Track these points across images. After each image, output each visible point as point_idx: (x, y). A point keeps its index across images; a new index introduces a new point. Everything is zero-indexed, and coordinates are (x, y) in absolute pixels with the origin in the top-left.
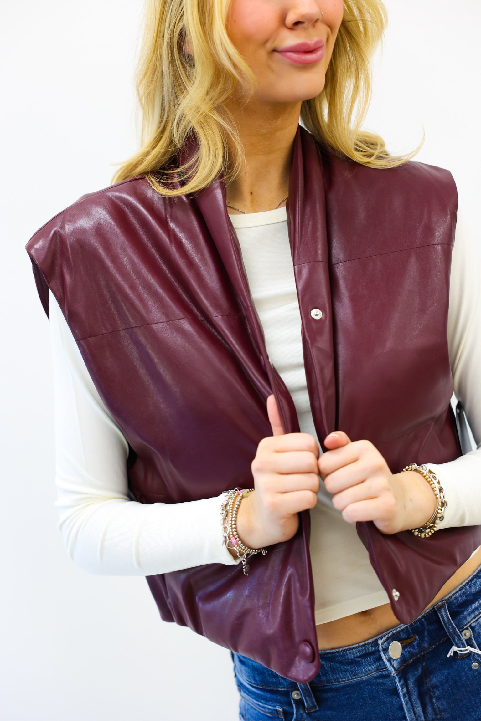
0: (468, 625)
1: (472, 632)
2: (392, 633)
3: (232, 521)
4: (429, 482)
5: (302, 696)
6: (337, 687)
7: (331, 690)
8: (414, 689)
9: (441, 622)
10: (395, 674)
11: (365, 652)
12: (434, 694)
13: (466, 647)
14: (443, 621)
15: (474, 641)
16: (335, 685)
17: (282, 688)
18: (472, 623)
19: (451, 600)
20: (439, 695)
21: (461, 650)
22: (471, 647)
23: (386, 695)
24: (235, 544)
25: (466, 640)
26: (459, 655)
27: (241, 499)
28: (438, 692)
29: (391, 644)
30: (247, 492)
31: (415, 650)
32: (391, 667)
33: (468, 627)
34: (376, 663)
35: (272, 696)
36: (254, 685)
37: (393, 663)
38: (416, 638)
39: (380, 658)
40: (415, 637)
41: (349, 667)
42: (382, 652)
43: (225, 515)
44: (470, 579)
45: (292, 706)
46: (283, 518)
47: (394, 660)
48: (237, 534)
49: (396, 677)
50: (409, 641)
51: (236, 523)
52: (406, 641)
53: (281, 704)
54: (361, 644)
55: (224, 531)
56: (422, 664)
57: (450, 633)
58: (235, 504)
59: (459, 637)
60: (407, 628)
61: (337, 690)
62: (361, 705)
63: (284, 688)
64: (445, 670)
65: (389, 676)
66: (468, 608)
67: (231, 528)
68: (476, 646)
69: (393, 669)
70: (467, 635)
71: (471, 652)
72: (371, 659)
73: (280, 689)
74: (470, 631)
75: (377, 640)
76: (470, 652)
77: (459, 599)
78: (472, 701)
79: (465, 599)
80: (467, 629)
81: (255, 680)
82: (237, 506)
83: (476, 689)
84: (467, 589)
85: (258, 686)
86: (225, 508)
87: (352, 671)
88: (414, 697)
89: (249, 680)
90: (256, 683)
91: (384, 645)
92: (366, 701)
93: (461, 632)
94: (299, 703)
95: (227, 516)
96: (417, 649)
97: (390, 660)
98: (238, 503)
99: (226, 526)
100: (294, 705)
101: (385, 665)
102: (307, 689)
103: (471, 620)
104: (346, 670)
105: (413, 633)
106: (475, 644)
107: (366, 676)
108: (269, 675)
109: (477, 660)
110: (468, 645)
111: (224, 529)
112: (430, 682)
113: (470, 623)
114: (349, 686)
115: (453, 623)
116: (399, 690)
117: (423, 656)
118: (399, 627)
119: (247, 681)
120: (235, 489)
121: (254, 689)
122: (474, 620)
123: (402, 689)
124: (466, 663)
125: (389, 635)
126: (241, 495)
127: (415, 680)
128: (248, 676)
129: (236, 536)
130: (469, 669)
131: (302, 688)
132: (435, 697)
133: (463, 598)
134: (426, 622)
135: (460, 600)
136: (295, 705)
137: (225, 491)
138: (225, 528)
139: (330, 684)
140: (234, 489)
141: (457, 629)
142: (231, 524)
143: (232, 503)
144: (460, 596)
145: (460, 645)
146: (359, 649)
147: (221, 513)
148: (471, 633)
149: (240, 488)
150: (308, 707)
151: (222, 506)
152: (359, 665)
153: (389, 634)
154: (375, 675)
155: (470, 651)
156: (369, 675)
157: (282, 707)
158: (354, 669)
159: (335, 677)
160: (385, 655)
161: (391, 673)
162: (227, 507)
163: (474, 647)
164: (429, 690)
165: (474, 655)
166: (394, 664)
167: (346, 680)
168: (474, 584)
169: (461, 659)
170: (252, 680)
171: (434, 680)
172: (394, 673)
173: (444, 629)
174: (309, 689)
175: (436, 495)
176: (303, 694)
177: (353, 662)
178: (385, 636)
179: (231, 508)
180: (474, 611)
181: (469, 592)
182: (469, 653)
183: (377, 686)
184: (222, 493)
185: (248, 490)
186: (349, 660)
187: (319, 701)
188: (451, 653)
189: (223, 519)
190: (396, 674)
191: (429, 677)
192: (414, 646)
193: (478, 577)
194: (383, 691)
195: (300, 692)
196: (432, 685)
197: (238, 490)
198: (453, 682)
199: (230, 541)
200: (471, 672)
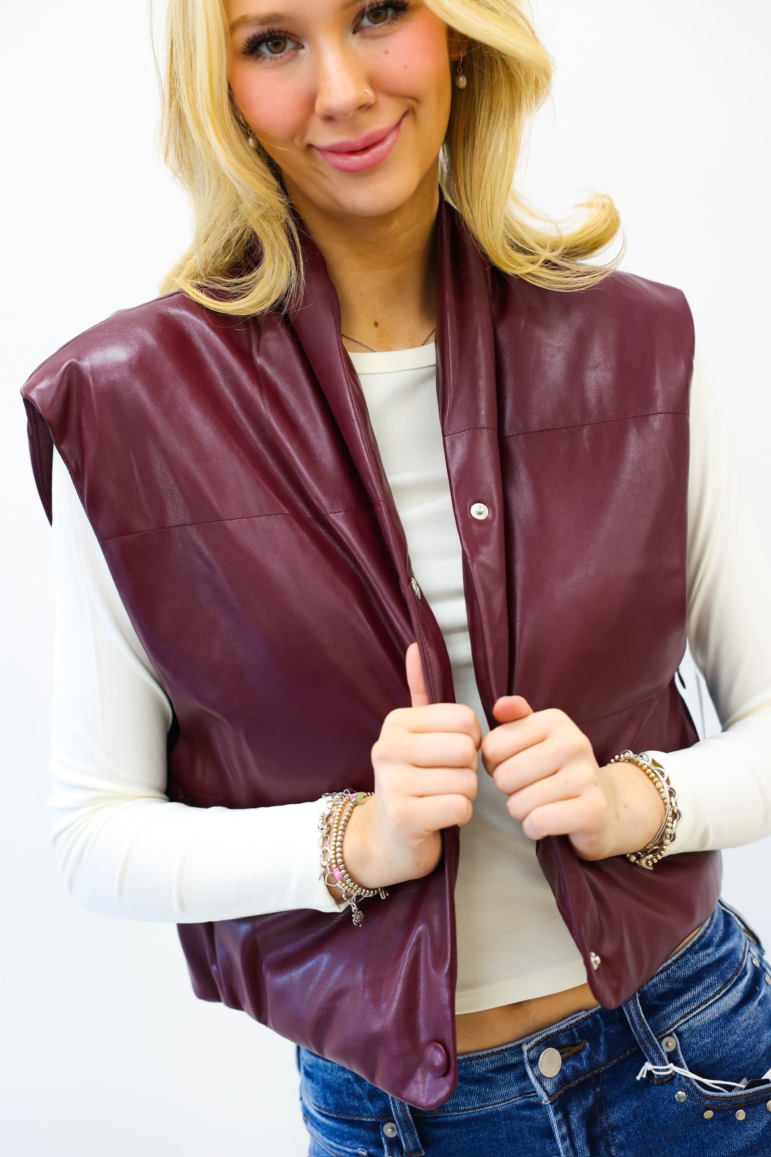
0: (672, 1030)
1: (679, 1040)
2: (545, 1035)
3: (336, 841)
4: (652, 779)
5: (398, 1131)
6: (457, 1120)
7: (447, 1124)
8: (580, 1129)
9: (628, 1022)
10: (548, 1102)
11: (502, 1063)
12: (614, 1140)
13: (666, 1065)
14: (630, 1019)
15: (681, 1056)
16: (453, 1116)
17: (368, 1117)
18: (679, 1027)
19: (646, 988)
20: (621, 1143)
21: (659, 1070)
22: (675, 1065)
23: (535, 1136)
24: (339, 878)
25: (669, 1054)
26: (656, 1076)
27: (353, 806)
28: (620, 1137)
29: (542, 1053)
30: (363, 796)
31: (583, 1065)
32: (542, 1090)
33: (672, 1032)
34: (519, 1083)
35: (352, 1129)
36: (324, 1112)
37: (545, 1084)
38: (586, 1047)
39: (525, 1076)
40: (585, 1043)
41: (475, 1088)
42: (528, 1064)
43: (327, 832)
44: (681, 955)
45: (383, 1148)
46: (418, 836)
47: (548, 1078)
48: (343, 863)
49: (550, 1106)
50: (574, 1049)
51: (342, 845)
52: (570, 1049)
53: (366, 1144)
54: (495, 1050)
55: (322, 857)
56: (594, 1090)
57: (641, 1040)
58: (344, 815)
59: (656, 1048)
60: (571, 1029)
61: (456, 1124)
62: (494, 1152)
63: (372, 1117)
64: (632, 1100)
65: (538, 1106)
66: (673, 1002)
67: (334, 852)
68: (684, 1064)
69: (544, 1093)
70: (670, 1045)
71: (676, 1073)
72: (511, 1076)
73: (365, 1120)
74: (676, 1040)
75: (521, 1045)
76: (674, 1074)
77: (660, 986)
78: (675, 1153)
79: (669, 987)
80: (670, 1035)
81: (327, 1104)
82: (345, 818)
83: (681, 1135)
84: (674, 970)
85: (330, 1113)
86: (327, 821)
87: (479, 1095)
88: (580, 1143)
89: (317, 1104)
90: (327, 1108)
91: (531, 1053)
92: (502, 1145)
93: (660, 1041)
94: (394, 1143)
95: (328, 833)
96: (586, 1064)
97: (540, 1078)
98: (348, 813)
99: (327, 849)
100: (385, 1146)
101: (533, 1087)
102: (407, 1120)
103: (678, 1021)
104: (470, 1092)
105: (582, 1037)
106: (683, 1061)
107: (502, 1104)
108: (349, 1095)
109: (684, 1087)
110: (670, 1063)
111: (322, 855)
112: (607, 1119)
113: (676, 1026)
114: (476, 1119)
115: (646, 1024)
116: (554, 1129)
117: (597, 1076)
118: (557, 1025)
119: (315, 1105)
120: (345, 791)
121: (323, 1119)
122: (683, 1021)
123: (560, 1128)
124: (667, 1092)
125: (541, 1038)
126: (353, 801)
127: (583, 1115)
128: (316, 1097)
129: (341, 866)
130: (670, 1101)
131: (398, 1119)
132: (615, 1145)
133: (667, 986)
134: (603, 1020)
135: (662, 988)
136: (388, 1147)
137: (327, 794)
138: (325, 852)
139: (445, 1115)
140: (343, 792)
141: (652, 1034)
142: (335, 845)
143: (338, 814)
144: (662, 981)
145: (656, 1060)
146: (492, 1058)
147: (321, 828)
148: (677, 1043)
149: (351, 790)
150: (407, 1150)
151: (322, 816)
152: (491, 1084)
153: (540, 1036)
154: (518, 1103)
155: (673, 1071)
156: (507, 1103)
157: (365, 1148)
158: (483, 1090)
159: (453, 1102)
160: (532, 1070)
161: (541, 1100)
162: (329, 820)
163: (681, 1066)
164: (605, 1132)
165: (680, 1079)
166: (547, 1086)
167: (470, 1109)
168: (686, 963)
169: (660, 1084)
170: (322, 1103)
171: (615, 1116)
172: (545, 1100)
173: (632, 1033)
174: (409, 1120)
175: (664, 799)
176: (400, 1128)
177: (482, 1080)
178: (534, 1038)
179: (336, 822)
180: (682, 1007)
181: (677, 976)
182: (671, 1074)
183: (521, 1121)
184: (323, 796)
185: (365, 794)
186: (476, 1076)
187: (426, 1141)
188: (643, 1074)
189: (322, 839)
190: (550, 1102)
191: (606, 1111)
192: (581, 1058)
193: (693, 952)
194: (529, 1131)
195: (396, 1125)
196: (610, 1125)
197: (350, 793)
198: (644, 1122)
199: (331, 874)
200: (675, 1107)
